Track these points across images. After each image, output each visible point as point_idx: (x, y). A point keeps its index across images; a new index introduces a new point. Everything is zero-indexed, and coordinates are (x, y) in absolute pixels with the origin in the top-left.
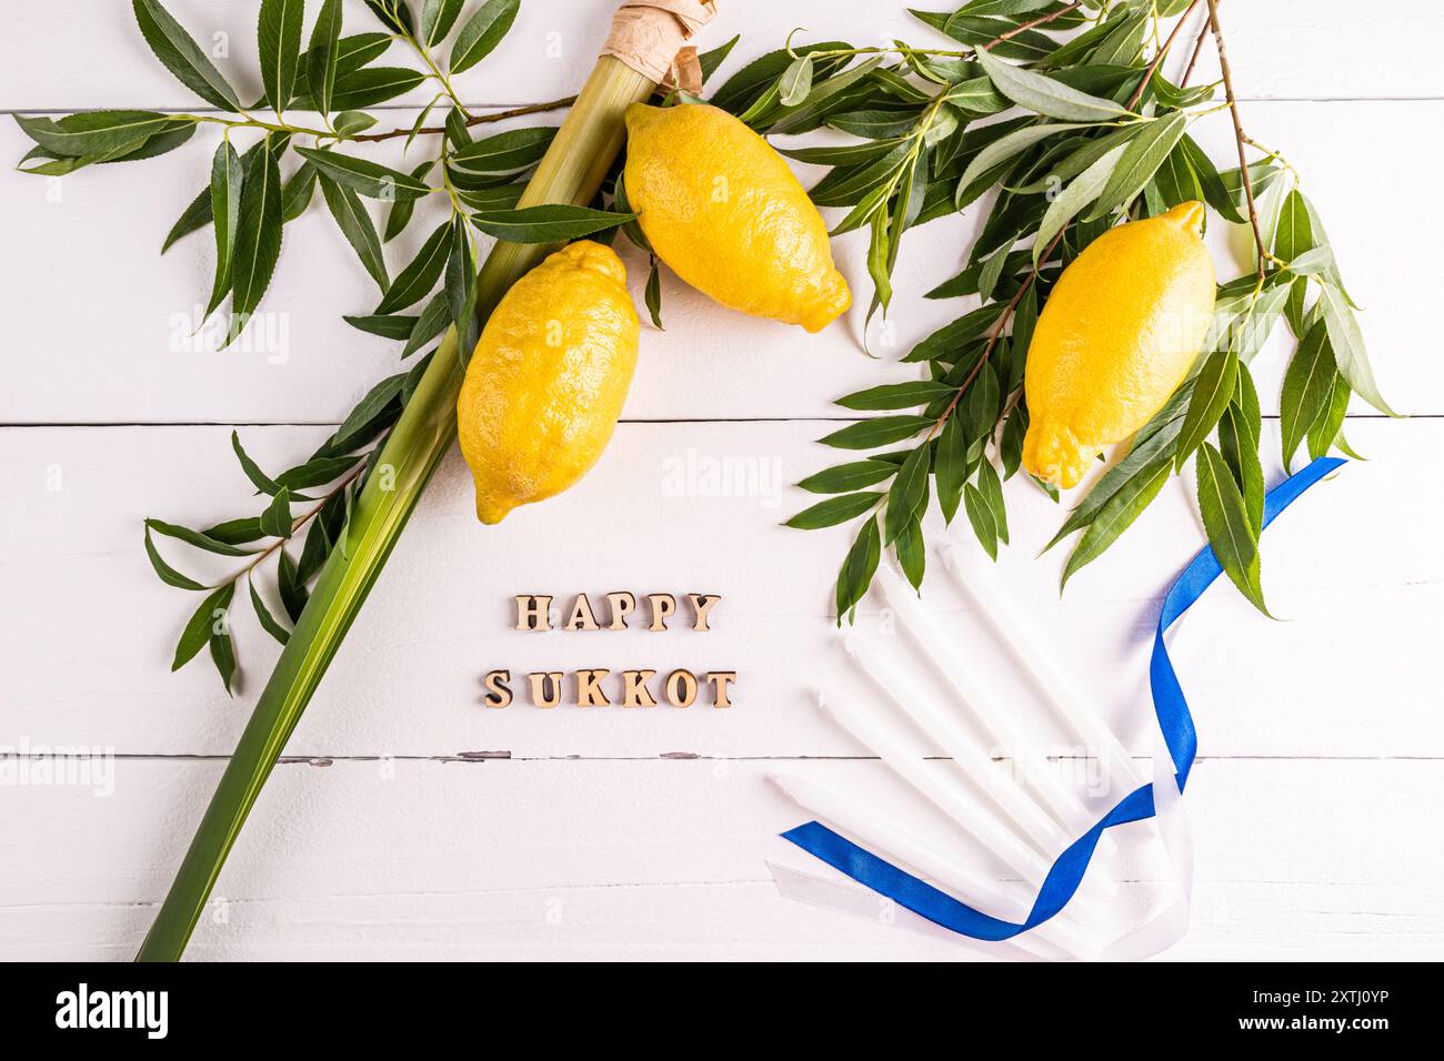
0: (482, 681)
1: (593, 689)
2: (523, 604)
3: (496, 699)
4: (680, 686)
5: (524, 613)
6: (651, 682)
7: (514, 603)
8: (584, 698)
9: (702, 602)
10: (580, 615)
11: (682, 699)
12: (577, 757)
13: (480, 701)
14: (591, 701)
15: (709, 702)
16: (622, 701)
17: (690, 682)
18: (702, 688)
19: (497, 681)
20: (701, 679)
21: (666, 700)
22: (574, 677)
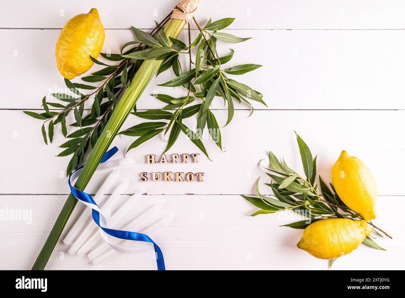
0: (140, 175)
1: (168, 177)
2: (148, 157)
3: (144, 180)
4: (190, 177)
5: (149, 159)
6: (183, 175)
7: (146, 157)
8: (166, 179)
9: (195, 156)
10: (163, 159)
11: (191, 180)
12: (164, 194)
13: (139, 180)
14: (168, 180)
15: (197, 180)
16: (175, 180)
17: (193, 175)
18: (196, 177)
19: (144, 175)
20: (195, 175)
21: (186, 180)
22: (163, 174)
